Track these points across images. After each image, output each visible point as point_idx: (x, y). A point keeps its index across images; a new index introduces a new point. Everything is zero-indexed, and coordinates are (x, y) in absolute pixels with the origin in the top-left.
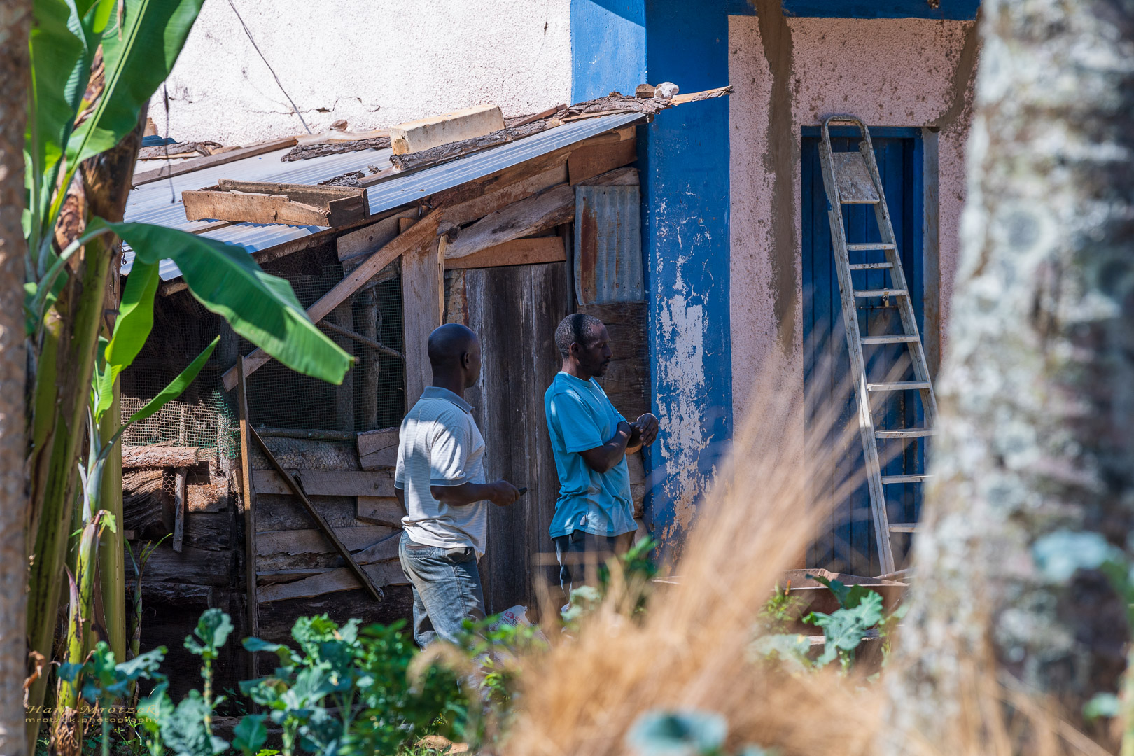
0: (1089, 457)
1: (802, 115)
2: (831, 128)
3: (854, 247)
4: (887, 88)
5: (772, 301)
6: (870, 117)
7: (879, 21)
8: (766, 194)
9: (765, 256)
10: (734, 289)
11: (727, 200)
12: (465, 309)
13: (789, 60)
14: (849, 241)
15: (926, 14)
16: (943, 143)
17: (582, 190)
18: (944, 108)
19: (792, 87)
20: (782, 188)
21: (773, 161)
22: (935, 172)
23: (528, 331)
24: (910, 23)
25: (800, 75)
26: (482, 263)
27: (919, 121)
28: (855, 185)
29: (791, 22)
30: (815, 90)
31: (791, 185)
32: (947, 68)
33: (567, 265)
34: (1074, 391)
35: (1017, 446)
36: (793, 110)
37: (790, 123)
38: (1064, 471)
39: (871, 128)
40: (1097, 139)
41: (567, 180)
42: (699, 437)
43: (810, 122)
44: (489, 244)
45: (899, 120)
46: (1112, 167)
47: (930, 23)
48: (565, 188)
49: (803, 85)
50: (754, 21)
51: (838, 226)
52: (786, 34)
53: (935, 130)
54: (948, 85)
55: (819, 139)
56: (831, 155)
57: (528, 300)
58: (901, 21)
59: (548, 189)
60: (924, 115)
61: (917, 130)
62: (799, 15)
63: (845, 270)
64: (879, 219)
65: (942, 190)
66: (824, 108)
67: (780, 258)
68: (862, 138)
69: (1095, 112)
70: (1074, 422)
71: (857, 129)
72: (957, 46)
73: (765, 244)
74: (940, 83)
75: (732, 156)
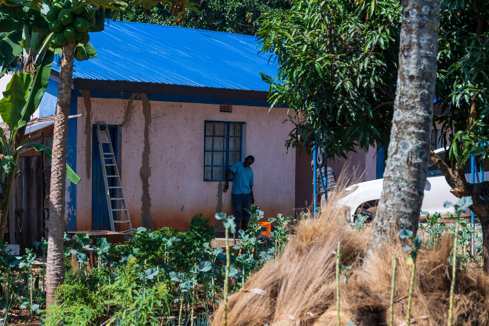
0: (416, 189)
1: (93, 122)
2: (99, 125)
3: (105, 154)
4: (111, 115)
5: (85, 166)
6: (108, 123)
7: (110, 99)
8: (85, 140)
9: (84, 155)
10: (77, 163)
11: (76, 142)
12: (20, 167)
13: (90, 108)
14: (104, 152)
15: (120, 97)
16: (123, 129)
17: (45, 138)
18: (123, 120)
19: (91, 115)
20: (88, 139)
21: (87, 132)
22: (121, 136)
23: (33, 172)
24: (116, 100)
25: (93, 112)
26: (24, 156)
27: (118, 124)
28: (105, 139)
29: (91, 99)
30: (96, 115)
31: (90, 138)
32: (124, 111)
33: (41, 157)
34: (414, 176)
35: (403, 187)
36: (91, 120)
37: (90, 123)
38: (412, 191)
39: (108, 125)
40: (420, 129)
41: (42, 136)
42: (69, 199)
43: (95, 123)
44: (26, 151)
45: (113, 123)
46: (423, 133)
47: (121, 100)
48: (42, 138)
49: (93, 114)
50: (83, 98)
51: (101, 149)
52: (90, 101)
53: (121, 126)
54: (124, 115)
55: (97, 127)
56: (99, 131)
57: (33, 165)
58: (114, 99)
59: (38, 138)
60: (119, 122)
61: (117, 125)
62: (93, 97)
63: (103, 159)
64: (110, 147)
65: (122, 140)
66: (98, 120)
67: (87, 156)
68: (106, 127)
69: (420, 123)
70: (414, 182)
71: (104, 125)
72: (126, 106)
73: (84, 152)
74: (123, 115)
75: (78, 131)
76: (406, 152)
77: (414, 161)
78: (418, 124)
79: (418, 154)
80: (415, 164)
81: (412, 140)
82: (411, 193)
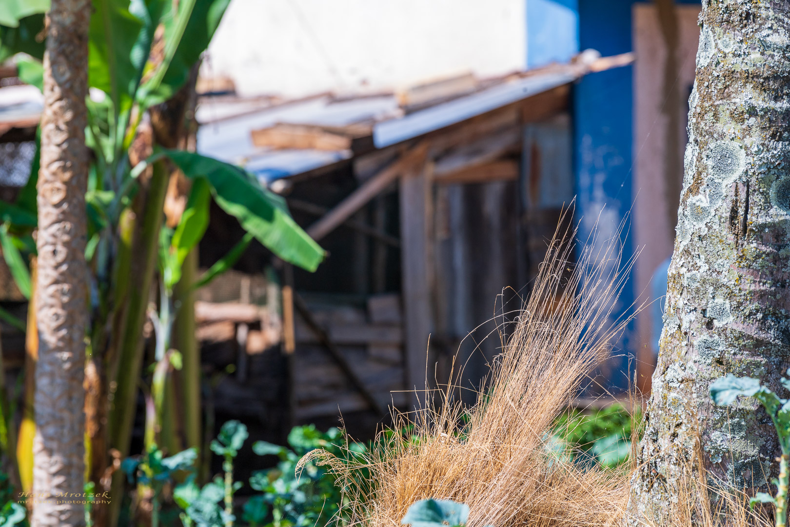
8: (661, 132)
13: (678, 37)
19: (680, 57)
33: (517, 182)
35: (722, 312)
37: (678, 81)
41: (521, 122)
48: (518, 127)
69: (775, 77)
70: (760, 296)
76: (727, 183)
77: (756, 218)
78: (767, 79)
79: (772, 193)
80: (763, 227)
81: (748, 141)
82: (749, 337)
